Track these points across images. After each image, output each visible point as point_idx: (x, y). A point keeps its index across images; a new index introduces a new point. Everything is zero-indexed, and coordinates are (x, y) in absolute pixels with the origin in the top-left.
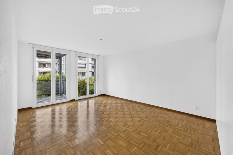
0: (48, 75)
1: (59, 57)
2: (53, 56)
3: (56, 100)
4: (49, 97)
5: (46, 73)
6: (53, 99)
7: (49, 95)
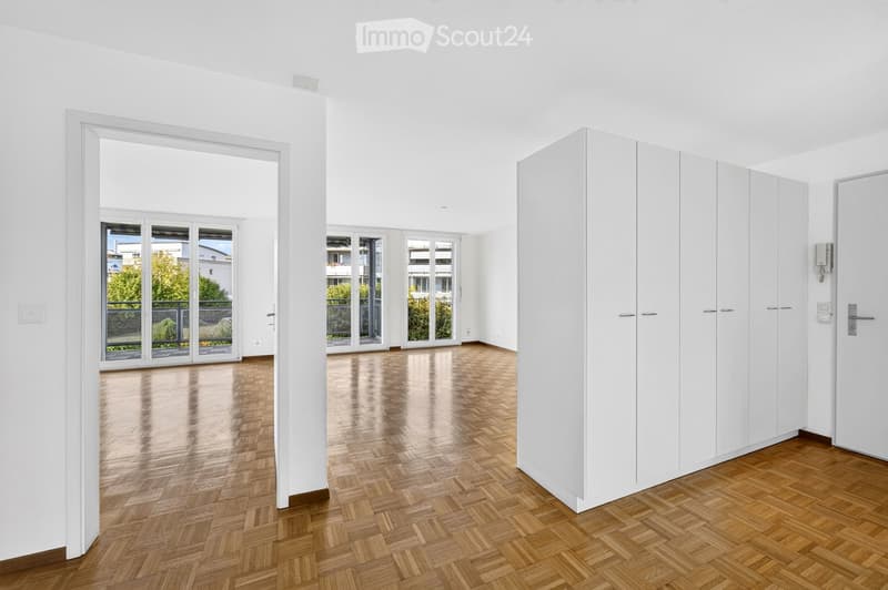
0: (346, 285)
1: (368, 243)
2: (355, 242)
3: (361, 343)
4: (346, 340)
5: (341, 280)
6: (355, 342)
7: (348, 335)
